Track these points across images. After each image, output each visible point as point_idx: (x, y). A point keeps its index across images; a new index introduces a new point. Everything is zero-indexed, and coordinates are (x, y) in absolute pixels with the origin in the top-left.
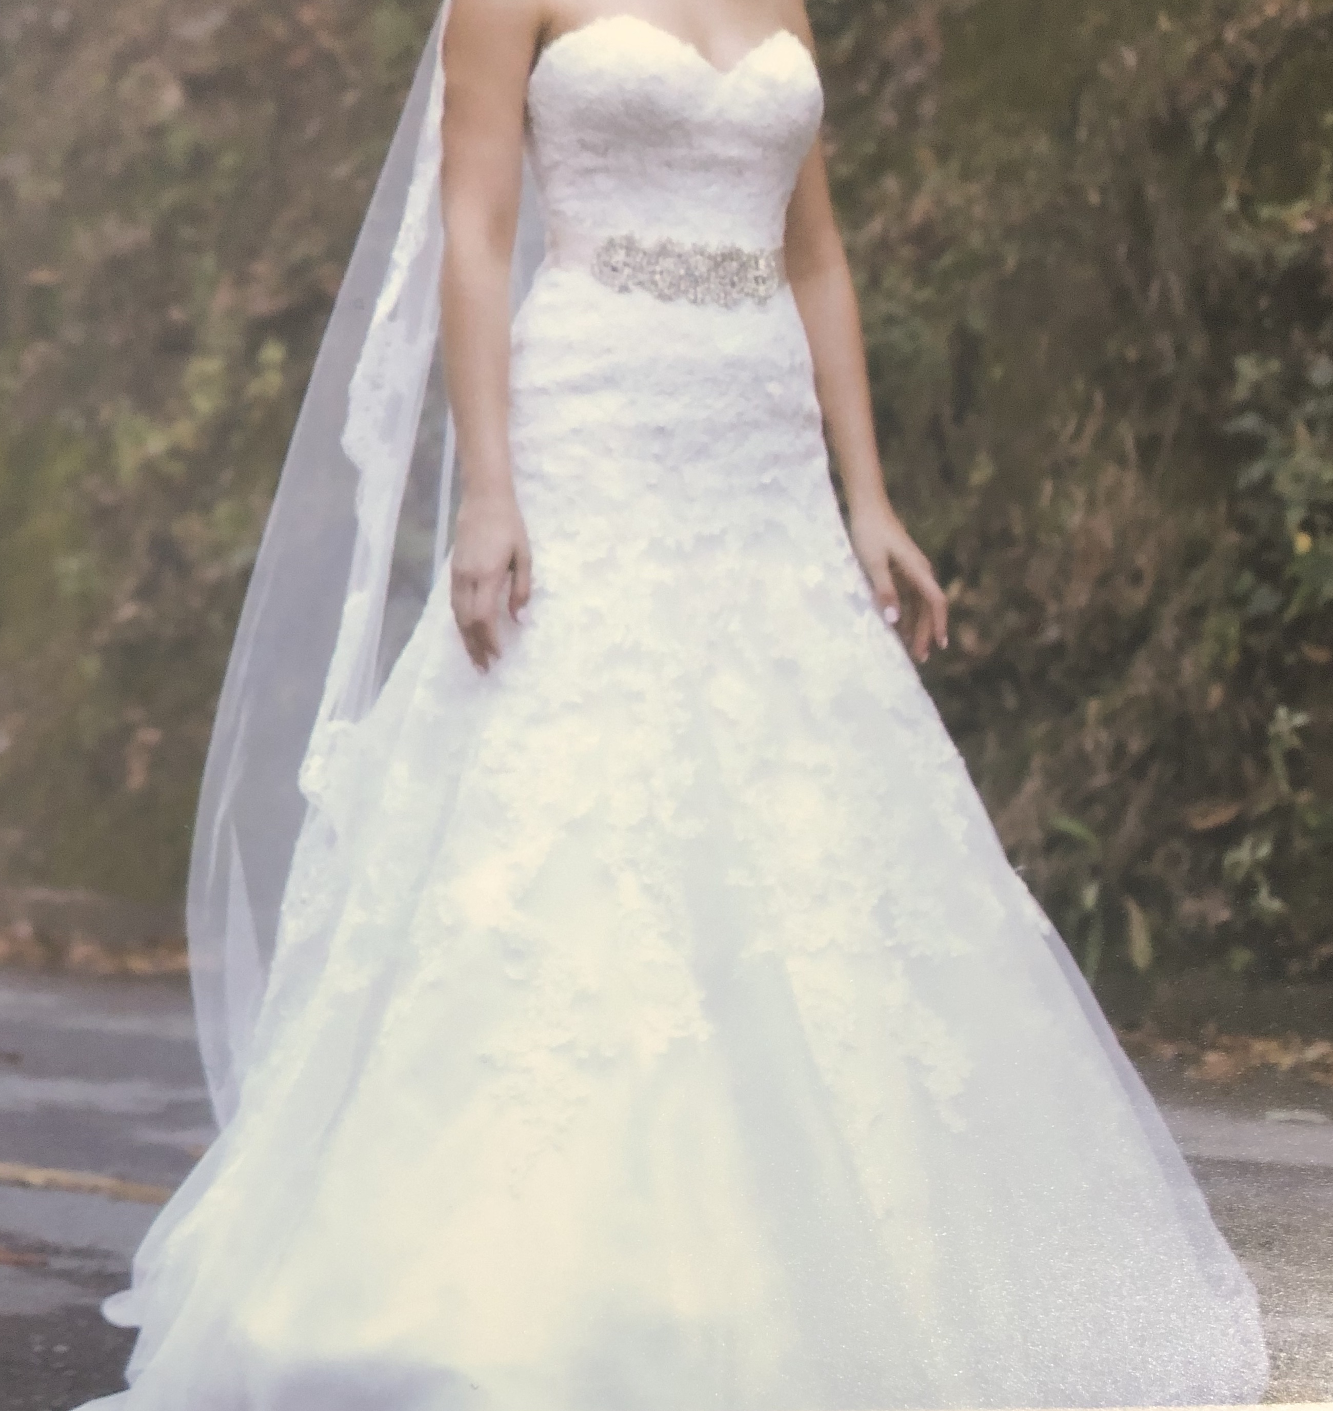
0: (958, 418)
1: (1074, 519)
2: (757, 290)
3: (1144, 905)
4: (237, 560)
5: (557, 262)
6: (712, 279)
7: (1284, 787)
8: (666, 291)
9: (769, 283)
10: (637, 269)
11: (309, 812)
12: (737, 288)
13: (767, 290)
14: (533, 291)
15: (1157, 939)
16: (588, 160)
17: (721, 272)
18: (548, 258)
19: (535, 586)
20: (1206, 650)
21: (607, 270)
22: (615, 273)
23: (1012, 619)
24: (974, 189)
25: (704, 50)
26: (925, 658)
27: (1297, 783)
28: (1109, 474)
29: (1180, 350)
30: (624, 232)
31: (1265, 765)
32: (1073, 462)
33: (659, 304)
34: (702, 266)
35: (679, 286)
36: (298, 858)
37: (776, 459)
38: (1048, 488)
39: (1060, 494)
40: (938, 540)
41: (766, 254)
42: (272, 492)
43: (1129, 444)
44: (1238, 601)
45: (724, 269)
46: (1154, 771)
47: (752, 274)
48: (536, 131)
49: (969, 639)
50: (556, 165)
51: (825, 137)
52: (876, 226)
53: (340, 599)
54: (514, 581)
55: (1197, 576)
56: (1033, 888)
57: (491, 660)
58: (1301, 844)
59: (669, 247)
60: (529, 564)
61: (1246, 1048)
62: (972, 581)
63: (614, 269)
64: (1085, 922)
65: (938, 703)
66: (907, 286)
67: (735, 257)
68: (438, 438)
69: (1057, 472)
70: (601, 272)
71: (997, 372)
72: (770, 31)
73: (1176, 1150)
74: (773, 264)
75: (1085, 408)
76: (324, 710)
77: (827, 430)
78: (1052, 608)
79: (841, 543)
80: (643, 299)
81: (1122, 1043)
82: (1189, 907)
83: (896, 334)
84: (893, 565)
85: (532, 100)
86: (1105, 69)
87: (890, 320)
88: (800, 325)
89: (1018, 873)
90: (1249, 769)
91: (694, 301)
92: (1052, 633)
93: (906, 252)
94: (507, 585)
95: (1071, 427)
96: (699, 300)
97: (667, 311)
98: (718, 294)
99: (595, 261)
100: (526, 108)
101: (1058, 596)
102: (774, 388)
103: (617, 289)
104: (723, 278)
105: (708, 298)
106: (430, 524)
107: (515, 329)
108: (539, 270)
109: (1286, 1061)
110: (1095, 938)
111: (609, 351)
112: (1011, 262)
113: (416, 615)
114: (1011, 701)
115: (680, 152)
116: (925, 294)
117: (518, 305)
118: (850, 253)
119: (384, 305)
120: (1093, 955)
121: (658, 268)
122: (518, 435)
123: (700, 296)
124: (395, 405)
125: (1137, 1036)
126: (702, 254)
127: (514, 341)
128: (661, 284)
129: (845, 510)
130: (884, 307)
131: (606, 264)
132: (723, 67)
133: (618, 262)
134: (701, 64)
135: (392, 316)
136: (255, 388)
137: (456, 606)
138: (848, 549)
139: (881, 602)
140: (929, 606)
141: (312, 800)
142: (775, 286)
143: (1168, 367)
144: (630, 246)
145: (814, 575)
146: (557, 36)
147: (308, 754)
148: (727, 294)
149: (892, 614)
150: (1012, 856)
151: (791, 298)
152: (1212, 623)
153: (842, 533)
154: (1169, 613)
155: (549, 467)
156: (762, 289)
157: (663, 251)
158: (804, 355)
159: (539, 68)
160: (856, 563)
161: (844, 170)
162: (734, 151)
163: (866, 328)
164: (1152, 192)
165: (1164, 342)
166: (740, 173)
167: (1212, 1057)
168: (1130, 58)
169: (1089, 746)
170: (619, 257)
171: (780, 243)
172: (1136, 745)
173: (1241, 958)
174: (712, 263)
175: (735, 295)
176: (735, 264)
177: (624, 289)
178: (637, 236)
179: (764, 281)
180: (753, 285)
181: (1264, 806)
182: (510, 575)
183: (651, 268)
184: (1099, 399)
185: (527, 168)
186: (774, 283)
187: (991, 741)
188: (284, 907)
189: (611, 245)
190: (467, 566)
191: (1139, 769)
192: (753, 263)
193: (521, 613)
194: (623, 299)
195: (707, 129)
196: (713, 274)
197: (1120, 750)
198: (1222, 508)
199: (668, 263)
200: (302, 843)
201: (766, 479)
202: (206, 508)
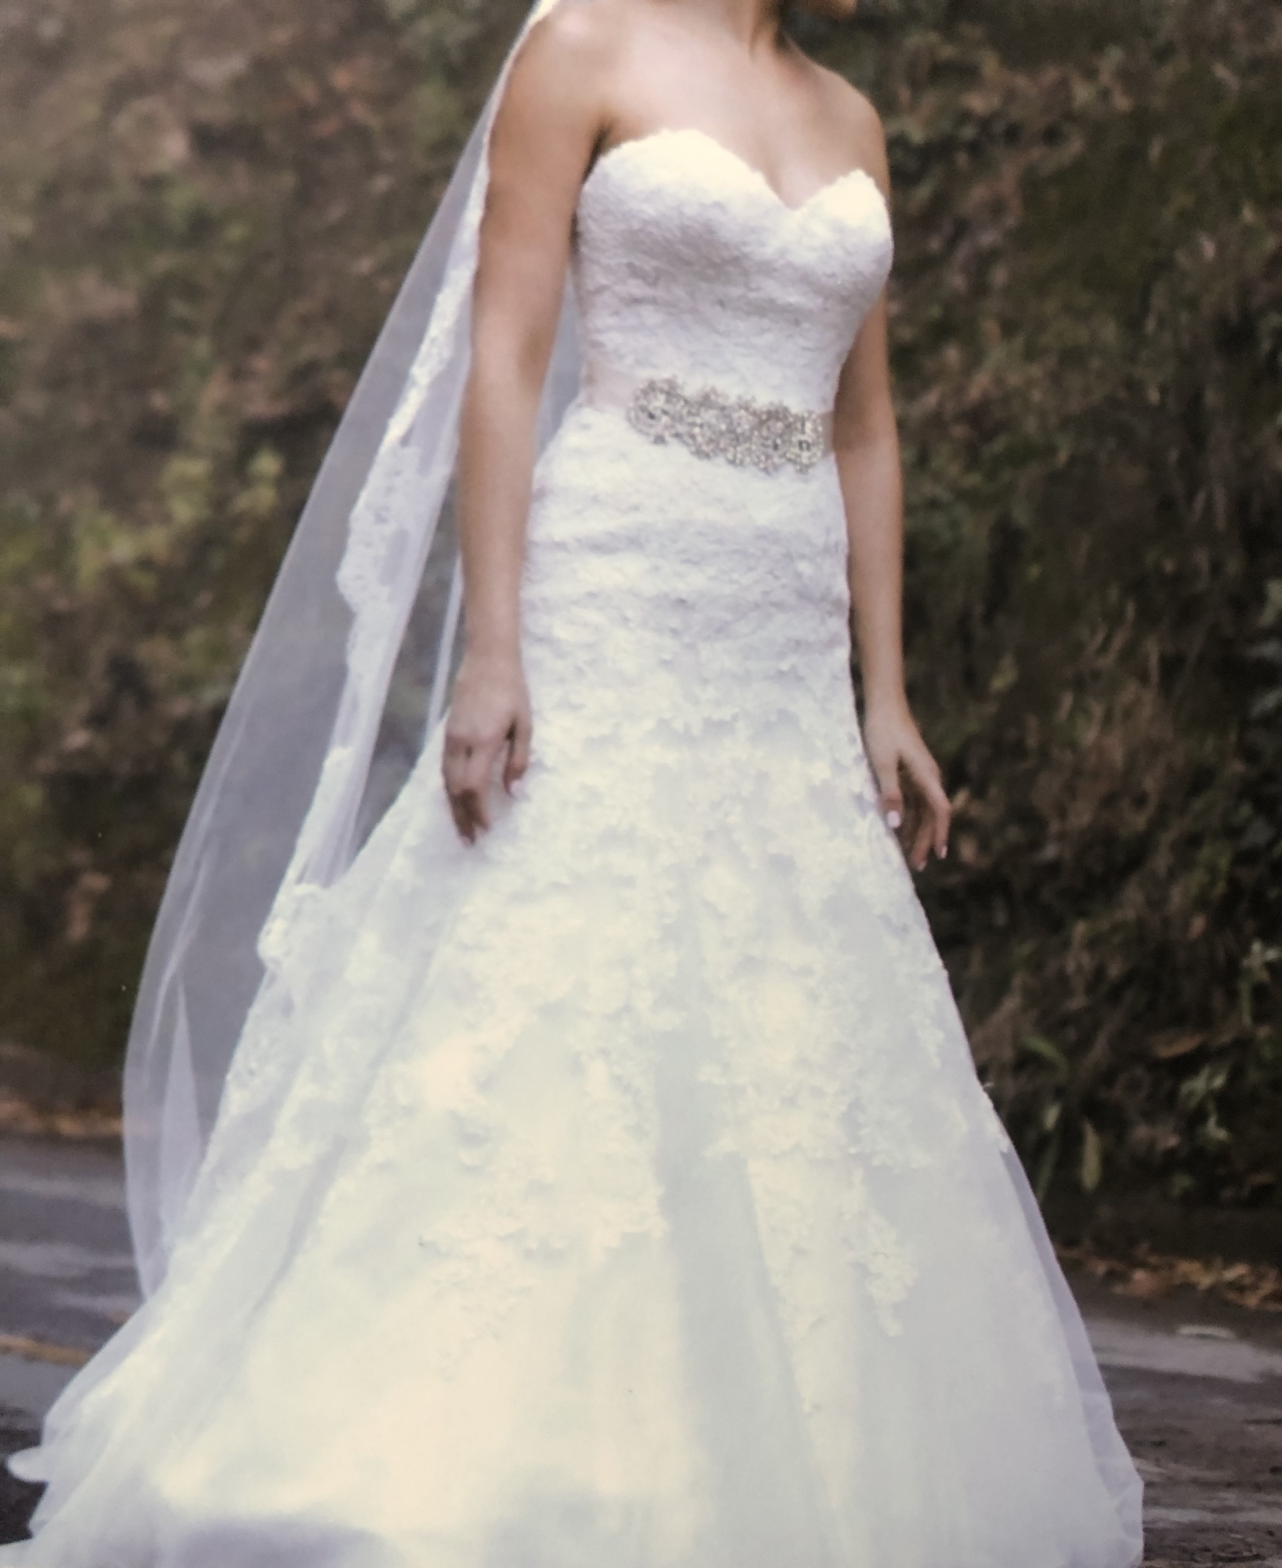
0: (988, 617)
1: (1089, 735)
2: (799, 456)
3: (1099, 1128)
4: (209, 696)
5: (590, 401)
6: (755, 439)
7: (1247, 1020)
8: (705, 448)
9: (814, 449)
10: (677, 418)
11: (266, 979)
12: (780, 452)
13: (810, 458)
14: (562, 432)
15: (1107, 1161)
16: (636, 288)
17: (765, 433)
18: (582, 397)
19: (532, 759)
20: (1196, 879)
21: (644, 416)
22: (650, 421)
23: (1014, 834)
24: (1036, 371)
25: (774, 181)
26: (921, 866)
27: (1259, 1018)
28: (1130, 691)
29: (1216, 568)
30: (666, 374)
31: (1232, 995)
32: (1096, 675)
33: (694, 460)
34: (745, 424)
35: (718, 444)
36: (249, 1028)
37: (798, 645)
38: (1067, 700)
39: (1079, 708)
40: (951, 746)
41: (814, 416)
42: (253, 625)
43: (1154, 662)
44: (1233, 832)
45: (768, 428)
46: (1129, 996)
47: (797, 437)
48: (584, 250)
49: (968, 851)
50: (600, 290)
51: (891, 295)
52: (931, 399)
53: (321, 753)
54: (511, 752)
55: (1198, 804)
56: (998, 1106)
57: (478, 831)
58: (1254, 1076)
59: (713, 397)
60: (529, 733)
61: (1171, 1267)
62: (979, 793)
63: (652, 416)
64: (1044, 1141)
65: (929, 914)
66: (954, 470)
67: (781, 416)
68: (444, 586)
69: (1079, 685)
70: (637, 418)
71: (1034, 571)
72: (845, 170)
73: (1092, 1359)
74: (820, 429)
75: (1114, 619)
76: (292, 873)
77: (854, 621)
78: (1054, 827)
79: (853, 741)
80: (678, 453)
81: (1060, 1259)
82: (1141, 1132)
83: (939, 520)
84: (902, 767)
85: (583, 212)
86: (1182, 258)
87: (933, 504)
88: (840, 500)
89: (986, 1090)
90: (1218, 1000)
91: (732, 462)
92: (1050, 852)
93: (959, 431)
94: (503, 756)
95: (1100, 637)
96: (738, 461)
97: (702, 468)
98: (758, 457)
99: (631, 404)
100: (574, 221)
101: (1062, 814)
102: (804, 567)
103: (652, 439)
104: (767, 439)
105: (748, 460)
106: (426, 681)
107: (539, 471)
108: (571, 407)
109: (1205, 1280)
110: (1050, 1157)
111: (636, 508)
112: (1063, 456)
113: (402, 777)
114: (1000, 918)
115: (736, 291)
116: (974, 480)
117: (543, 446)
118: (901, 425)
119: (397, 427)
120: (1046, 1174)
121: (698, 420)
122: (530, 593)
123: (739, 456)
124: (400, 541)
125: (1074, 1253)
126: (747, 409)
127: (535, 486)
128: (700, 439)
129: (861, 706)
130: (930, 489)
131: (643, 409)
132: (791, 202)
133: (656, 408)
134: (769, 196)
135: (405, 441)
136: (243, 502)
137: (446, 771)
138: (859, 748)
139: (885, 805)
140: (933, 815)
141: (270, 966)
142: (819, 454)
143: (1202, 584)
144: (671, 392)
145: (821, 771)
146: (617, 142)
147: (270, 918)
148: (768, 457)
149: (895, 819)
150: (982, 1073)
151: (834, 469)
152: (1206, 852)
153: (855, 729)
154: (1167, 838)
155: (562, 632)
156: (805, 455)
157: (706, 401)
158: (841, 535)
159: (592, 178)
160: (865, 763)
161: (906, 334)
162: (794, 297)
163: (909, 510)
164: (1212, 398)
165: (1201, 558)
166: (797, 323)
167: (1140, 1275)
168: (1209, 249)
169: (1071, 966)
170: (659, 402)
171: (830, 406)
172: (1114, 970)
173: (1182, 1182)
174: (756, 420)
175: (776, 460)
176: (780, 425)
177: (659, 440)
178: (680, 381)
179: (808, 448)
180: (796, 450)
181: (1226, 1038)
182: (507, 744)
183: (690, 419)
184: (1130, 610)
185: (569, 289)
186: (818, 451)
187: (977, 957)
188: (229, 1077)
189: (651, 388)
190: (462, 730)
191: (1116, 993)
192: (799, 425)
193: (515, 785)
194: (657, 451)
195: (767, 269)
196: (756, 433)
197: (1099, 973)
198: (1233, 737)
199: (709, 416)
200: (256, 1011)
201: (785, 666)
202: (176, 632)
